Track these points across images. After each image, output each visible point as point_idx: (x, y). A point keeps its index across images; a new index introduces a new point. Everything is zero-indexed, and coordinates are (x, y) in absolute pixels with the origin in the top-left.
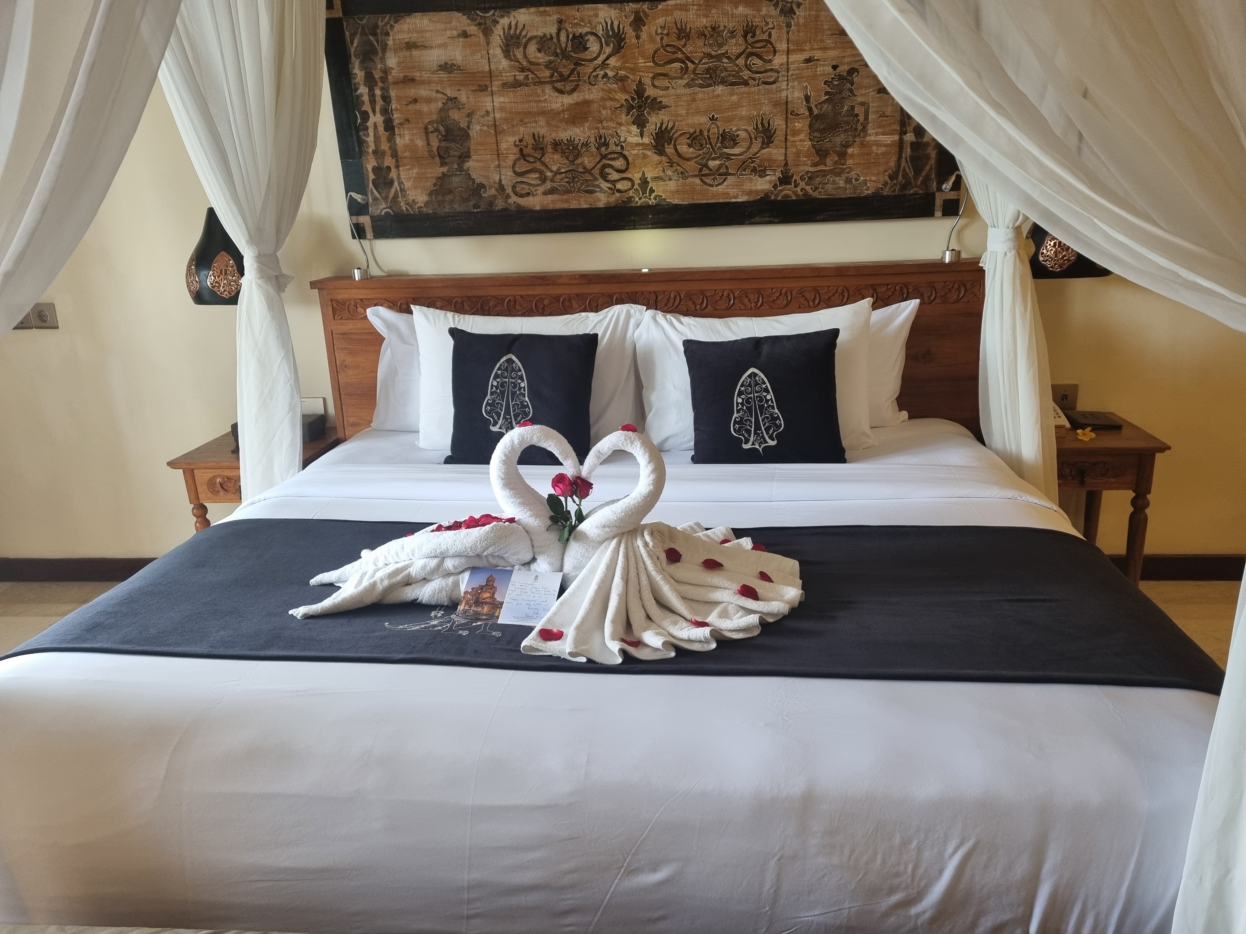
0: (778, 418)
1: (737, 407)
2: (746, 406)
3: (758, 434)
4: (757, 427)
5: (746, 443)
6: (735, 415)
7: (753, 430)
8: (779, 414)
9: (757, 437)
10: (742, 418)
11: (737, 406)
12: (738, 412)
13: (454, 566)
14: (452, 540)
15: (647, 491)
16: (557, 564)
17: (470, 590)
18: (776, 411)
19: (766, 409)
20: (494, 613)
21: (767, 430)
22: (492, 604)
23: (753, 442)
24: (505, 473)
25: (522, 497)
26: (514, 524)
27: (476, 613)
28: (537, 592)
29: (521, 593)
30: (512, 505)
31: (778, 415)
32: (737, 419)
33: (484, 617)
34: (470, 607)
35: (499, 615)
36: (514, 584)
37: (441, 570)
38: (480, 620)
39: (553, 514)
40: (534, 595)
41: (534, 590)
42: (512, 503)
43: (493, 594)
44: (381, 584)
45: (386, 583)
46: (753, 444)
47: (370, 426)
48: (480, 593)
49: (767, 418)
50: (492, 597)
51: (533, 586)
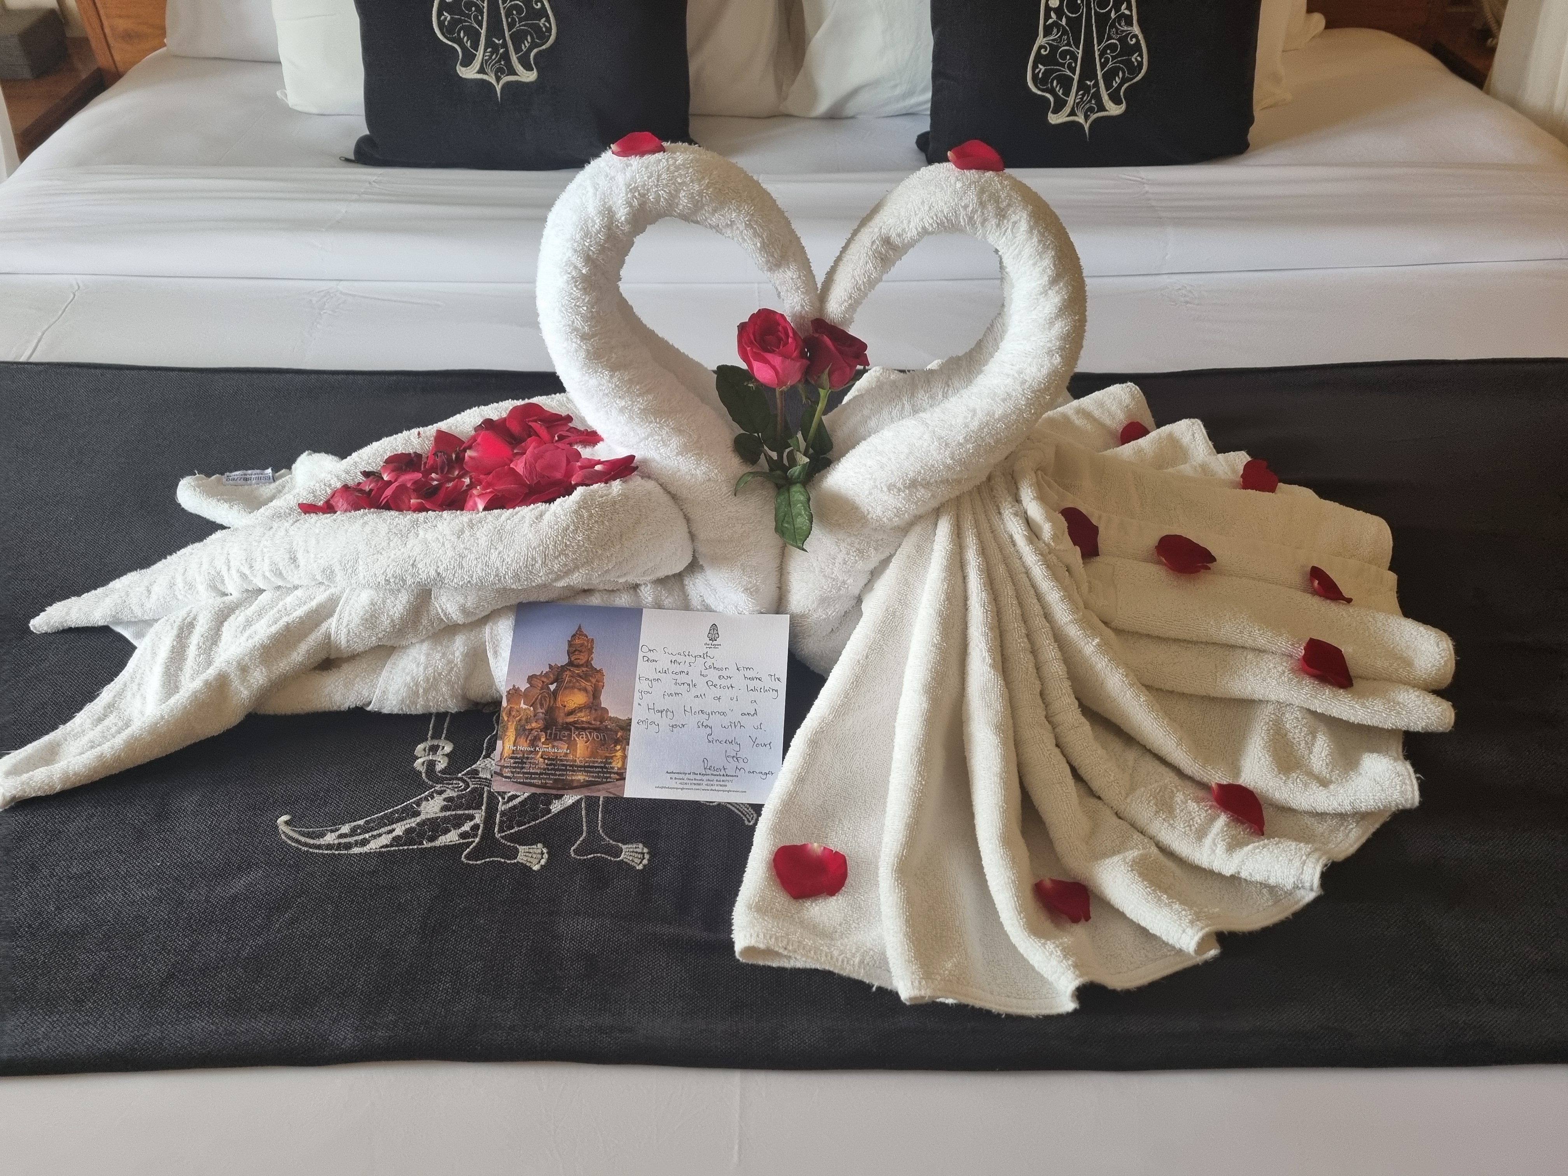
0: (1137, 47)
1: (1046, 20)
2: (1067, 17)
3: (1087, 89)
4: (1088, 72)
5: (1055, 112)
6: (1041, 40)
7: (1076, 78)
8: (1141, 37)
9: (1083, 95)
10: (1054, 49)
11: (1047, 17)
12: (1048, 31)
13: (464, 610)
14: (450, 553)
15: (1045, 371)
16: (769, 589)
17: (524, 686)
18: (1136, 29)
19: (1113, 26)
20: (608, 760)
21: (1108, 78)
22: (596, 729)
23: (1073, 109)
24: (592, 318)
25: (648, 392)
26: (636, 482)
27: (554, 763)
28: (723, 682)
29: (679, 689)
30: (623, 419)
31: (1138, 41)
32: (1043, 52)
33: (581, 777)
34: (533, 742)
35: (624, 767)
36: (651, 655)
37: (425, 622)
38: (570, 786)
39: (743, 432)
40: (717, 692)
41: (713, 675)
42: (622, 410)
43: (596, 694)
44: (244, 680)
45: (259, 677)
46: (1072, 113)
47: (165, 45)
48: (555, 693)
49: (1113, 47)
50: (594, 704)
51: (709, 662)
